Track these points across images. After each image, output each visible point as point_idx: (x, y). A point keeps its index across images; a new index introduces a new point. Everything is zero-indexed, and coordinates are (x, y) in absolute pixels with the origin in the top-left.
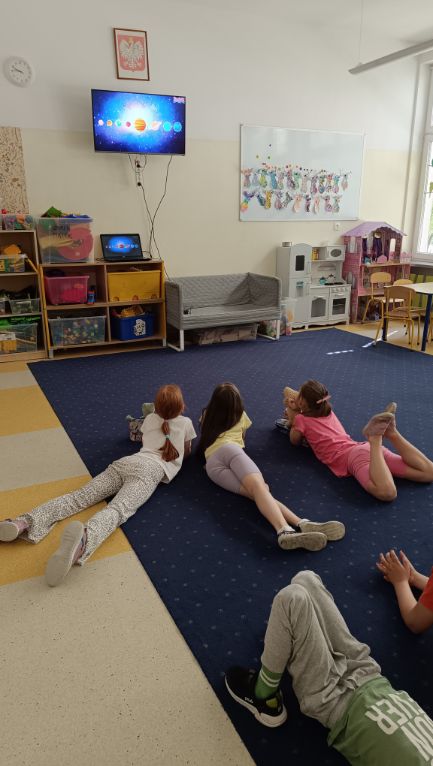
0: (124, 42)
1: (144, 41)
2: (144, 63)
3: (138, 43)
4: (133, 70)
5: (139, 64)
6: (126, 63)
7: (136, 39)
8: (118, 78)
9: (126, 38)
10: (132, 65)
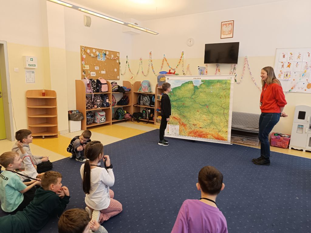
0: (225, 26)
1: (233, 24)
2: (232, 31)
3: (230, 25)
4: (227, 35)
5: (230, 32)
6: (224, 33)
7: (229, 24)
8: (221, 38)
9: (226, 24)
10: (226, 33)
